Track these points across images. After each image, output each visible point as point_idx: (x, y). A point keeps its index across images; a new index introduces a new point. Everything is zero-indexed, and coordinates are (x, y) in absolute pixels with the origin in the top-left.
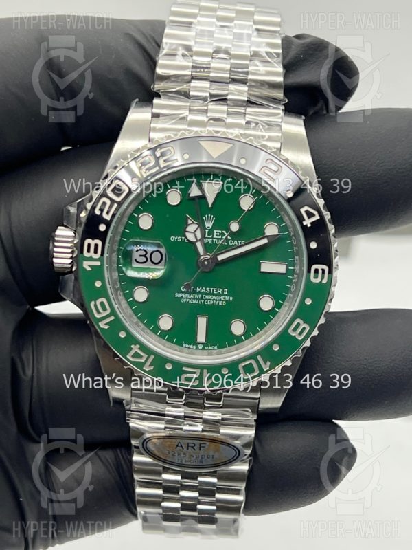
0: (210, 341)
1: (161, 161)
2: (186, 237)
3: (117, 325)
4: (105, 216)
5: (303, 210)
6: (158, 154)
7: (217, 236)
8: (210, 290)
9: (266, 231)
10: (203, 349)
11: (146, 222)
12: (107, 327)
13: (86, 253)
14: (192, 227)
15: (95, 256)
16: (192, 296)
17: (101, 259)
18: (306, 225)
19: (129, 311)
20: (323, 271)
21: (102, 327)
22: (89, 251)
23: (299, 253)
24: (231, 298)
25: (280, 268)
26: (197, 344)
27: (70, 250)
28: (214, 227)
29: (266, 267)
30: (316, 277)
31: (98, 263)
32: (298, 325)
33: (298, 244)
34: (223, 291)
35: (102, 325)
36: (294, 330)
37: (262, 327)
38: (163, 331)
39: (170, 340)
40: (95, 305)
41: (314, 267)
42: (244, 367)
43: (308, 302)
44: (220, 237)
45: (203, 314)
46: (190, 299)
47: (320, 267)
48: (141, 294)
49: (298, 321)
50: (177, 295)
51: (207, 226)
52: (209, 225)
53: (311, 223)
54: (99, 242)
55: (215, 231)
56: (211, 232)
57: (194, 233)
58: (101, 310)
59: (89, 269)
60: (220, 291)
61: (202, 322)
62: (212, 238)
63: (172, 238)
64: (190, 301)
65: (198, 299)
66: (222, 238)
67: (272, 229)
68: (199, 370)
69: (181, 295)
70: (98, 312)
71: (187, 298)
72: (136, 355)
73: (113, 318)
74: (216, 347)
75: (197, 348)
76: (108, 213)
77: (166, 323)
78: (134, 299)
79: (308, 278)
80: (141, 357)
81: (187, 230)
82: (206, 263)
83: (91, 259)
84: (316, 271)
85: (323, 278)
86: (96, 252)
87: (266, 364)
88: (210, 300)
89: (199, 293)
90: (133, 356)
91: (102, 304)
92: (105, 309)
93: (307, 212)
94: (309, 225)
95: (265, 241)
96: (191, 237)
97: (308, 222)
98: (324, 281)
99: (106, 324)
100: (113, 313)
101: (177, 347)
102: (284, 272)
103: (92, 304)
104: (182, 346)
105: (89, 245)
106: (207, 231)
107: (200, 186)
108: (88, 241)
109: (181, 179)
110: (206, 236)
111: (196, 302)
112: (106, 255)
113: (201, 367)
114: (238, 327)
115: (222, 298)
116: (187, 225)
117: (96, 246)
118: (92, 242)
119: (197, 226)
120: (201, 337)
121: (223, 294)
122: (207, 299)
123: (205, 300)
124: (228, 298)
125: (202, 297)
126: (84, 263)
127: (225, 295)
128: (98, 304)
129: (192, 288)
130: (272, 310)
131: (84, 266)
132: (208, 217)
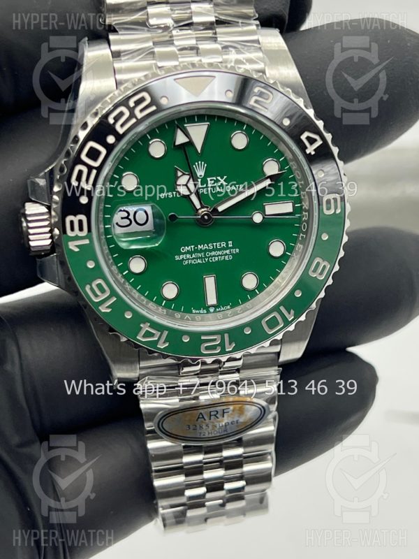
1: (137, 111)
3: (120, 306)
5: (303, 137)
6: (132, 104)
8: (213, 246)
9: (265, 171)
10: (215, 311)
11: (130, 182)
12: (109, 311)
13: (69, 233)
14: (183, 180)
15: (81, 234)
16: (194, 256)
17: (89, 236)
18: (310, 153)
19: (128, 286)
20: (335, 200)
21: (103, 311)
22: (72, 229)
24: (238, 250)
25: (287, 207)
26: (207, 308)
28: (207, 174)
29: (271, 209)
30: (329, 209)
31: (87, 242)
32: (318, 264)
33: (304, 178)
34: (227, 245)
35: (104, 309)
36: (315, 271)
37: (276, 275)
38: (167, 300)
39: (178, 309)
40: (92, 289)
42: (267, 322)
43: (325, 237)
45: (209, 273)
46: (194, 258)
47: (332, 197)
48: (137, 265)
49: (317, 260)
50: (177, 258)
51: (198, 175)
52: (200, 173)
53: (315, 150)
54: (83, 217)
55: (209, 179)
56: (204, 181)
57: (186, 185)
58: (99, 293)
59: (77, 250)
60: (223, 244)
61: (210, 283)
64: (193, 262)
65: (201, 258)
67: (271, 168)
68: (220, 336)
69: (181, 257)
70: (96, 296)
71: (188, 259)
72: (148, 334)
73: (114, 299)
74: (229, 307)
75: (208, 312)
76: (87, 182)
78: (130, 271)
79: (320, 210)
80: (152, 335)
81: (178, 183)
82: (206, 217)
83: (77, 238)
85: (336, 208)
86: (81, 229)
87: (289, 313)
88: (215, 256)
89: (201, 251)
90: (144, 336)
91: (99, 286)
92: (103, 291)
93: (308, 138)
94: (313, 153)
95: (268, 182)
96: (183, 191)
97: (311, 150)
98: (338, 211)
99: (108, 307)
100: (113, 293)
102: (292, 211)
103: (88, 288)
104: (193, 313)
105: (72, 222)
107: (185, 131)
108: (69, 219)
111: (199, 261)
113: (221, 333)
114: (250, 281)
115: (228, 252)
116: (177, 178)
117: (80, 222)
118: (76, 219)
119: (188, 177)
120: (212, 299)
121: (227, 248)
122: (211, 256)
123: (209, 257)
124: (233, 251)
125: (205, 255)
126: (70, 243)
127: (231, 248)
128: (94, 286)
129: (193, 246)
130: (284, 254)
131: (71, 247)
132: (198, 164)
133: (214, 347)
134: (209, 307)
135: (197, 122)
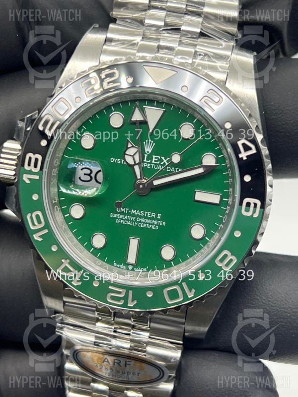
0: (139, 263)
1: (105, 83)
2: (125, 160)
3: (50, 238)
4: (47, 132)
5: (240, 143)
6: (103, 76)
7: (155, 161)
8: (144, 213)
9: (203, 161)
10: (133, 270)
11: (88, 141)
12: (40, 240)
13: (26, 167)
14: (131, 151)
15: (34, 170)
16: (126, 217)
17: (40, 173)
18: (242, 158)
19: (65, 226)
20: (255, 205)
21: (36, 238)
22: (29, 165)
23: (233, 186)
24: (164, 224)
25: (215, 198)
27: (14, 163)
28: (154, 153)
29: (200, 196)
30: (247, 211)
31: (37, 177)
32: (226, 256)
33: (233, 177)
34: (157, 216)
35: (36, 237)
36: (221, 261)
37: (192, 254)
38: (95, 248)
39: (102, 258)
40: (31, 218)
41: (246, 200)
42: (169, 292)
43: (238, 234)
44: (159, 163)
45: (135, 235)
46: (126, 219)
47: (252, 201)
48: (77, 211)
49: (225, 252)
50: (112, 215)
52: (148, 149)
53: (247, 156)
54: (40, 157)
55: (154, 156)
56: (150, 157)
57: (133, 156)
58: (36, 223)
59: (28, 182)
60: (153, 215)
61: (134, 244)
62: (151, 163)
63: (112, 160)
64: (124, 222)
65: (132, 221)
66: (160, 164)
67: (209, 160)
68: (125, 291)
69: (116, 215)
70: (34, 224)
71: (121, 219)
73: (46, 231)
75: (127, 268)
76: (50, 129)
77: (99, 241)
78: (70, 216)
79: (240, 210)
81: (126, 153)
82: (141, 186)
83: (30, 172)
84: (248, 204)
85: (254, 212)
86: (35, 166)
87: (190, 291)
88: (144, 223)
89: (133, 215)
91: (37, 216)
92: (39, 222)
93: (244, 145)
94: (245, 158)
95: (201, 170)
96: (130, 160)
97: (244, 155)
98: (256, 215)
99: (40, 236)
100: (47, 226)
101: (108, 266)
102: (218, 203)
103: (29, 216)
104: (113, 265)
105: (30, 158)
106: (146, 155)
107: (143, 111)
108: (30, 155)
109: (125, 103)
110: (145, 160)
111: (130, 223)
112: (45, 170)
113: (127, 288)
114: (168, 253)
115: (155, 222)
116: (128, 148)
117: (37, 160)
118: (34, 157)
119: (137, 150)
120: (132, 258)
121: (156, 219)
122: (140, 222)
123: (138, 222)
124: (161, 223)
125: (136, 219)
126: (25, 175)
127: (158, 220)
128: (34, 216)
129: (127, 209)
130: (203, 238)
131: (24, 179)
132: (148, 142)
133: (118, 299)
134: (129, 264)
135: (155, 107)
